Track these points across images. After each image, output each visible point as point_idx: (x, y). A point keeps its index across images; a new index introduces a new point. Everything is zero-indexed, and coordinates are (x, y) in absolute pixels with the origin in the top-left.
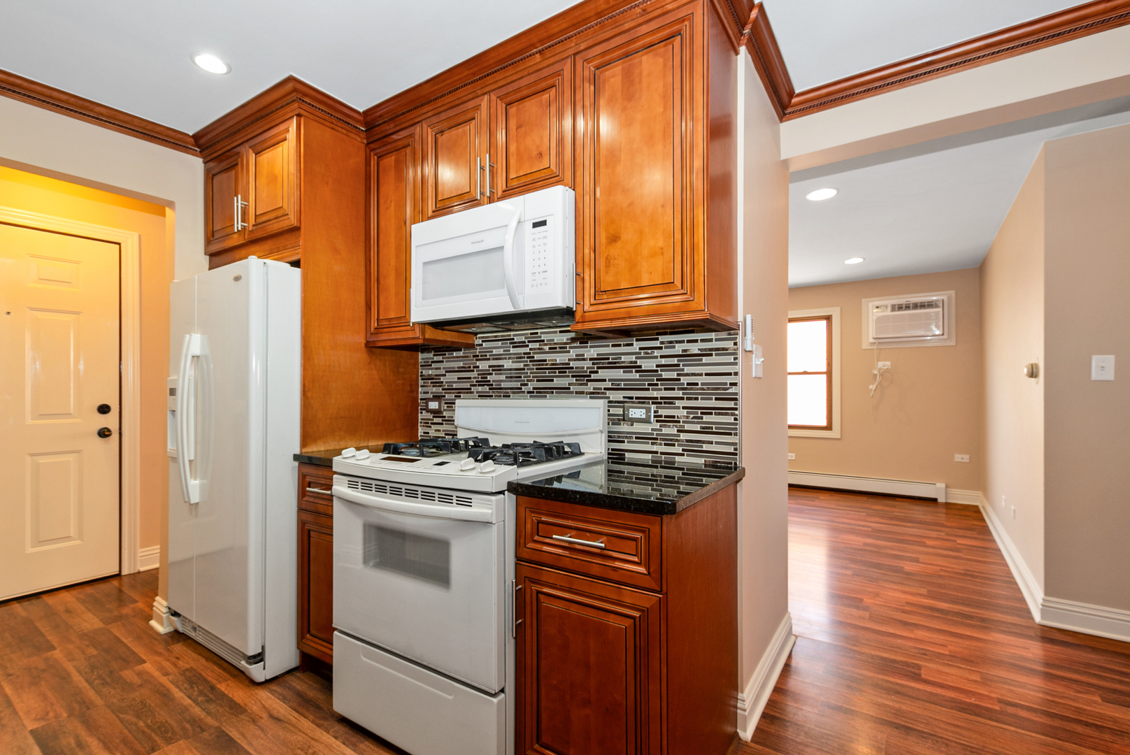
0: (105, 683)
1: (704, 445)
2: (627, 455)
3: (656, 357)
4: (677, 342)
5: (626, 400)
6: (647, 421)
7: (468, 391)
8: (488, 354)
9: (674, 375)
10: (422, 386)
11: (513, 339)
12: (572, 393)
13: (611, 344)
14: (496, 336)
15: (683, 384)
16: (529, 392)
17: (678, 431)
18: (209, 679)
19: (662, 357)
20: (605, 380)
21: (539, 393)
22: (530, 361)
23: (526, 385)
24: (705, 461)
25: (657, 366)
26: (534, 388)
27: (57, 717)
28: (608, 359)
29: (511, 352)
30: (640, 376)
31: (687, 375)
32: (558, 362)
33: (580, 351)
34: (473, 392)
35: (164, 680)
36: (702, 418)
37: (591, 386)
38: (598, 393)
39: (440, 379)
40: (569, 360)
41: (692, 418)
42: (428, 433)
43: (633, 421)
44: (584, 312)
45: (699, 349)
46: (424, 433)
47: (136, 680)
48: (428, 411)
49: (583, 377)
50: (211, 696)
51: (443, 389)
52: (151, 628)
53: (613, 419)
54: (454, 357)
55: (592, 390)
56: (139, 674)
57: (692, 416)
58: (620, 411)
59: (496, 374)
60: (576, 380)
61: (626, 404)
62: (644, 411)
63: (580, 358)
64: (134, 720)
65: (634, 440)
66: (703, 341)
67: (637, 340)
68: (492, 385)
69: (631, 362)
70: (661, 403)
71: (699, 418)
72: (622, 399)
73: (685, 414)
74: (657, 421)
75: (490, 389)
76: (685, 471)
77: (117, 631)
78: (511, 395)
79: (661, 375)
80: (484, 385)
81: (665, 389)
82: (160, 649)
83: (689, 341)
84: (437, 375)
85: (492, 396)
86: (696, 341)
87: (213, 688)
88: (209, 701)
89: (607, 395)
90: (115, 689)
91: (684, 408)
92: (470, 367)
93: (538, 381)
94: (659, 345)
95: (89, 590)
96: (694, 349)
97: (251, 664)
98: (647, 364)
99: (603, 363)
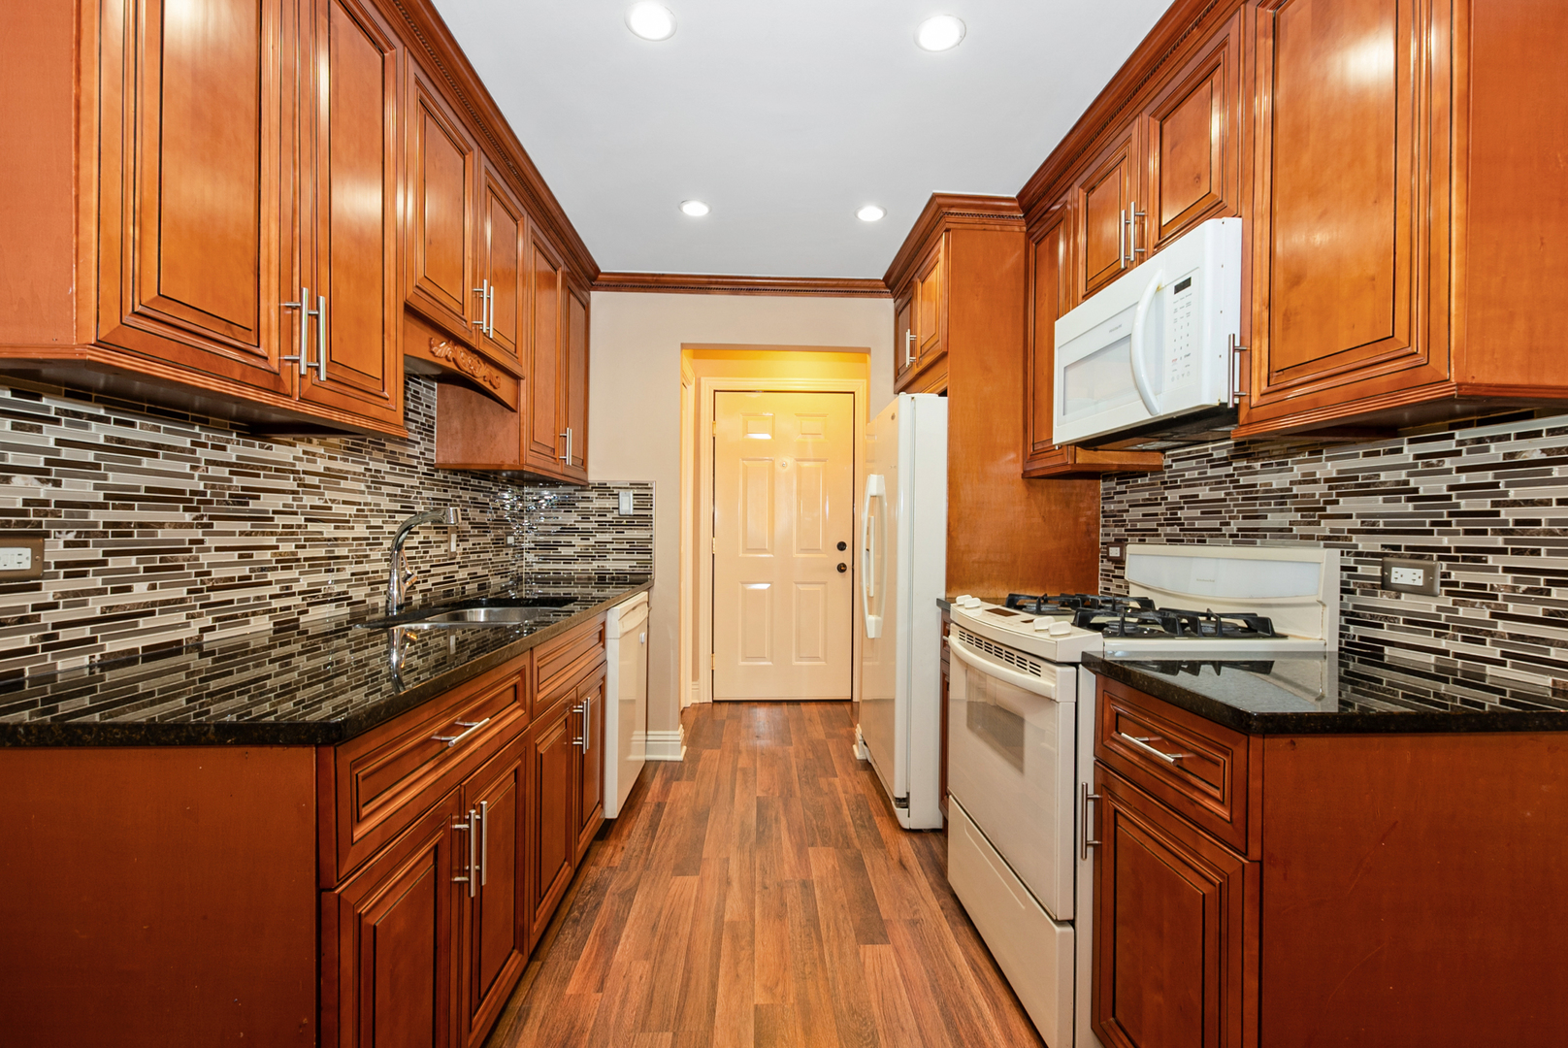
0: (807, 783)
1: (1552, 649)
2: (1387, 650)
3: (1448, 471)
4: (1493, 439)
5: (1386, 551)
6: (1426, 591)
7: (1154, 533)
8: (1179, 479)
9: (1486, 505)
10: (1104, 526)
11: (1211, 455)
12: (1295, 537)
13: (1361, 452)
14: (1189, 453)
15: (1506, 522)
16: (1231, 536)
17: (1493, 615)
18: (872, 809)
19: (1460, 470)
20: (1350, 516)
21: (1247, 537)
22: (1234, 488)
23: (1228, 524)
24: (1554, 682)
25: (1451, 488)
26: (1239, 530)
27: (773, 794)
28: (1357, 478)
29: (1209, 474)
30: (1416, 507)
31: (1515, 503)
32: (1274, 487)
33: (1308, 467)
34: (1158, 535)
35: (842, 796)
36: (1549, 593)
37: (1326, 527)
38: (1338, 539)
39: (1122, 516)
40: (1292, 483)
41: (1524, 592)
42: (1109, 589)
43: (1399, 591)
44: (1251, 408)
45: (1543, 451)
46: (1105, 589)
47: (826, 789)
48: (1110, 559)
49: (1313, 511)
50: (866, 824)
51: (1126, 530)
52: (853, 751)
53: (1363, 585)
54: (1139, 486)
55: (1328, 534)
56: (830, 784)
57: (1524, 587)
58: (1377, 571)
59: (1188, 508)
60: (1302, 517)
61: (1387, 559)
62: (1420, 572)
63: (1310, 479)
64: (812, 818)
65: (1401, 624)
66: (1552, 432)
67: (1411, 442)
68: (1183, 524)
69: (1398, 483)
70: (1456, 559)
71: (1540, 591)
72: (1379, 550)
73: (1510, 583)
74: (1448, 593)
75: (1181, 530)
76: (1508, 697)
77: (832, 747)
78: (1208, 540)
79: (1458, 505)
80: (1172, 525)
81: (1467, 532)
82: (851, 769)
83: (1520, 436)
84: (1119, 511)
85: (1182, 541)
86: (1537, 434)
87: (870, 817)
88: (863, 826)
89: (1354, 542)
90: (811, 789)
91: (1507, 570)
92: (1156, 499)
93: (1244, 518)
94: (1454, 448)
95: (829, 707)
96: (1533, 450)
97: (898, 806)
98: (1426, 486)
99: (1347, 487)
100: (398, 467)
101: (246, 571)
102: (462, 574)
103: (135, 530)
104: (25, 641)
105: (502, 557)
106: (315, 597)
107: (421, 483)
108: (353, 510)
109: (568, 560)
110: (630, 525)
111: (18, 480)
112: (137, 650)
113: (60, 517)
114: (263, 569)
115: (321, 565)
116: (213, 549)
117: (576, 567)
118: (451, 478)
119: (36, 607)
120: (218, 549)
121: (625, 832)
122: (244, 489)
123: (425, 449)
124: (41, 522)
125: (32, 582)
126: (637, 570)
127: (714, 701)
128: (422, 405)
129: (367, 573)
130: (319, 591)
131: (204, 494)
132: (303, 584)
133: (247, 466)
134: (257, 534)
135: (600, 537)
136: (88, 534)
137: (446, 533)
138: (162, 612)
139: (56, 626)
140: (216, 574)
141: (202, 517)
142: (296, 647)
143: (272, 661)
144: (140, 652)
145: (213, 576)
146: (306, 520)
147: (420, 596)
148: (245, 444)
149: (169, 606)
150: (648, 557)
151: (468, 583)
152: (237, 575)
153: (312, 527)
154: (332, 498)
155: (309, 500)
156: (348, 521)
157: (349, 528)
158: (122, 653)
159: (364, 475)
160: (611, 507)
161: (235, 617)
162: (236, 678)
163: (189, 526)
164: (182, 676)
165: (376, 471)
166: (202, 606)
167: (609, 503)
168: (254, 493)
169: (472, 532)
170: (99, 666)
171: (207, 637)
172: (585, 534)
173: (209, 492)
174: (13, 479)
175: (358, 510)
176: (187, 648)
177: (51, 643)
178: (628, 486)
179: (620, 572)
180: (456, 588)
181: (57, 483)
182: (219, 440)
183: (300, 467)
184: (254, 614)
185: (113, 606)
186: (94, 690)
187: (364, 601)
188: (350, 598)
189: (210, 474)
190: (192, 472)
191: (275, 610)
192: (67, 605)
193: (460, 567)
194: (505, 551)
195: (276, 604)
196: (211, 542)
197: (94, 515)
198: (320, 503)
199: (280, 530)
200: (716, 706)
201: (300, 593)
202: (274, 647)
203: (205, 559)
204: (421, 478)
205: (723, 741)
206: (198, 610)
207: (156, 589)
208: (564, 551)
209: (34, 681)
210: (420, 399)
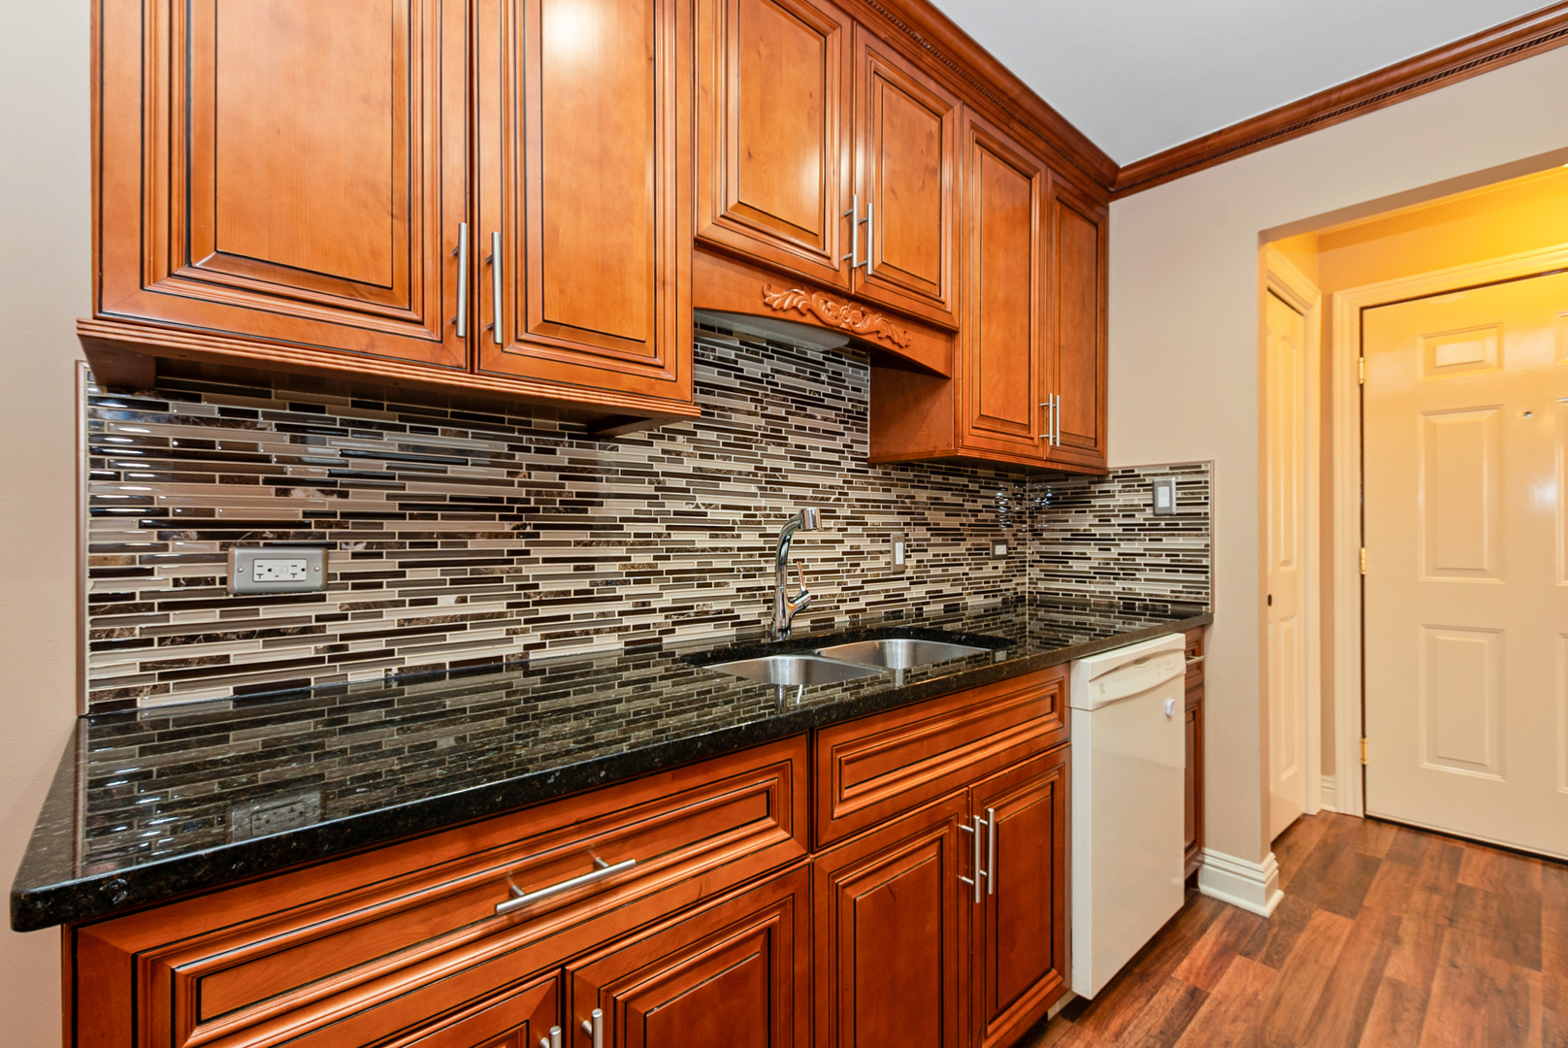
100: (807, 464)
101: (585, 584)
102: (918, 592)
103: (439, 541)
104: (308, 651)
105: (987, 571)
106: (681, 614)
107: (845, 482)
108: (739, 516)
109: (1081, 578)
110: (1172, 529)
111: (298, 493)
112: (443, 665)
113: (348, 528)
114: (608, 583)
115: (692, 579)
116: (541, 561)
117: (1092, 588)
118: (895, 474)
119: (319, 618)
120: (545, 560)
121: (1115, 1024)
122: (578, 494)
123: (852, 441)
124: (325, 533)
125: (314, 593)
126: (1184, 597)
127: (1368, 817)
128: (847, 388)
129: (763, 588)
130: (692, 608)
131: (528, 501)
132: (668, 599)
133: (583, 470)
134: (598, 544)
135: (1126, 547)
136: (381, 545)
137: (889, 541)
138: (473, 626)
139: (343, 637)
140: (545, 587)
141: (524, 526)
142: (660, 670)
143: (622, 685)
144: (448, 668)
145: (540, 590)
146: (668, 528)
147: (847, 618)
148: (579, 446)
149: (481, 620)
150: (1202, 578)
151: (928, 603)
152: (572, 589)
153: (676, 536)
154: (707, 502)
155: (672, 506)
156: (733, 529)
157: (733, 536)
158: (426, 667)
159: (755, 475)
160: (1142, 503)
161: (573, 634)
162: (573, 701)
163: (509, 536)
164: (501, 695)
165: (772, 469)
166: (527, 622)
167: (1139, 498)
168: (592, 499)
169: (933, 540)
170: (396, 679)
171: (533, 655)
172: (1105, 543)
173: (532, 499)
174: (293, 492)
175: (745, 516)
176: (508, 665)
177: (338, 654)
178: (1168, 471)
179: (1156, 599)
180: (908, 608)
181: (344, 495)
182: (545, 442)
183: (658, 468)
184: (597, 632)
185: (413, 619)
186: (390, 703)
187: (759, 622)
188: (738, 617)
189: (532, 480)
190: (510, 478)
191: (627, 628)
192: (355, 617)
193: (911, 584)
194: (991, 564)
195: (628, 621)
196: (537, 553)
197: (389, 526)
198: (690, 508)
199: (632, 539)
200: (1371, 826)
201: (662, 610)
202: (627, 668)
203: (528, 570)
204: (845, 476)
205: (1366, 903)
206: (523, 626)
207: (466, 602)
208: (1076, 566)
209: (320, 692)
210: (844, 381)
